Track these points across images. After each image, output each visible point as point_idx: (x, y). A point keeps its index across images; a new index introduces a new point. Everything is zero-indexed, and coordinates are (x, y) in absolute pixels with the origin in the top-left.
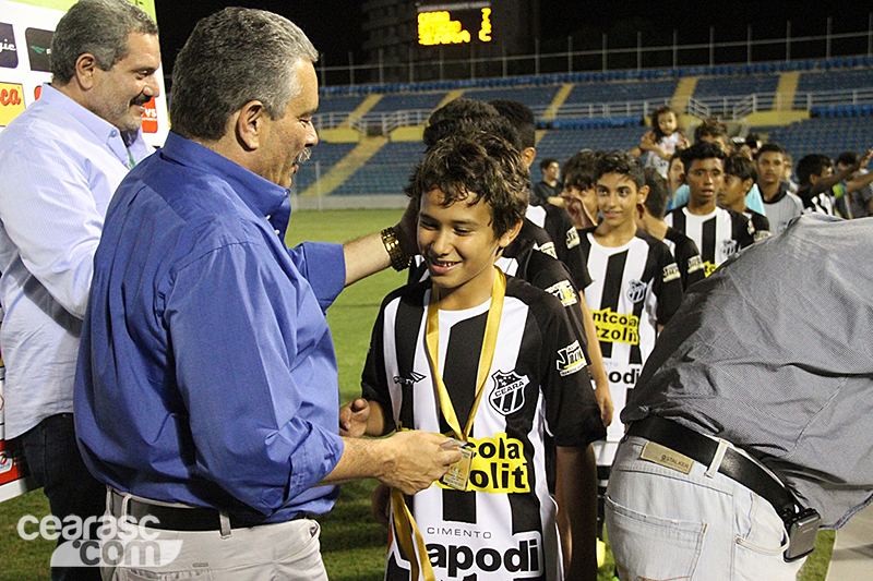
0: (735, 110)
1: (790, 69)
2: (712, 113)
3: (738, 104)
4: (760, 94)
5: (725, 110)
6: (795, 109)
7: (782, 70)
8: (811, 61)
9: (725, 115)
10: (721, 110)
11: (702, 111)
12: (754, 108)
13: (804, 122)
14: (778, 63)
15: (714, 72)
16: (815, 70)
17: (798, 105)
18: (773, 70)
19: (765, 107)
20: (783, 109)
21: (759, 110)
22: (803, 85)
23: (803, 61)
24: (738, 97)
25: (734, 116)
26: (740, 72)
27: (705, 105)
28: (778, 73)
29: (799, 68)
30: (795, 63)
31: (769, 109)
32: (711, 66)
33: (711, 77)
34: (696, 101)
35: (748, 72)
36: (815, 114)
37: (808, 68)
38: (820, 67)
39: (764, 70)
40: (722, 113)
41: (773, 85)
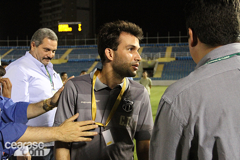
0: (154, 57)
1: (169, 46)
2: (148, 58)
3: (155, 55)
4: (161, 53)
5: (151, 57)
6: (171, 57)
7: (167, 45)
8: (175, 44)
9: (151, 59)
10: (150, 57)
11: (145, 57)
12: (160, 56)
13: (174, 61)
14: (166, 44)
15: (148, 46)
16: (176, 46)
17: (172, 56)
18: (165, 46)
19: (163, 56)
20: (168, 57)
21: (161, 57)
22: (173, 50)
23: (173, 44)
24: (155, 53)
25: (154, 59)
26: (155, 46)
27: (146, 55)
28: (166, 47)
29: (172, 45)
30: (171, 44)
31: (164, 57)
32: (147, 44)
33: (147, 47)
34: (143, 54)
35: (158, 46)
36: (177, 59)
37: (174, 45)
38: (178, 45)
39: (162, 45)
40: (150, 58)
41: (164, 50)
